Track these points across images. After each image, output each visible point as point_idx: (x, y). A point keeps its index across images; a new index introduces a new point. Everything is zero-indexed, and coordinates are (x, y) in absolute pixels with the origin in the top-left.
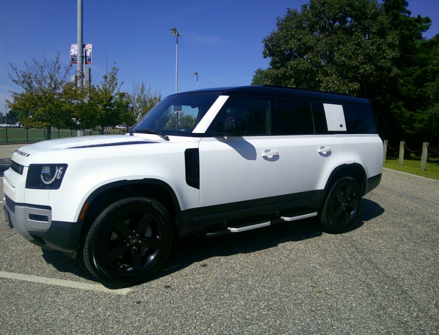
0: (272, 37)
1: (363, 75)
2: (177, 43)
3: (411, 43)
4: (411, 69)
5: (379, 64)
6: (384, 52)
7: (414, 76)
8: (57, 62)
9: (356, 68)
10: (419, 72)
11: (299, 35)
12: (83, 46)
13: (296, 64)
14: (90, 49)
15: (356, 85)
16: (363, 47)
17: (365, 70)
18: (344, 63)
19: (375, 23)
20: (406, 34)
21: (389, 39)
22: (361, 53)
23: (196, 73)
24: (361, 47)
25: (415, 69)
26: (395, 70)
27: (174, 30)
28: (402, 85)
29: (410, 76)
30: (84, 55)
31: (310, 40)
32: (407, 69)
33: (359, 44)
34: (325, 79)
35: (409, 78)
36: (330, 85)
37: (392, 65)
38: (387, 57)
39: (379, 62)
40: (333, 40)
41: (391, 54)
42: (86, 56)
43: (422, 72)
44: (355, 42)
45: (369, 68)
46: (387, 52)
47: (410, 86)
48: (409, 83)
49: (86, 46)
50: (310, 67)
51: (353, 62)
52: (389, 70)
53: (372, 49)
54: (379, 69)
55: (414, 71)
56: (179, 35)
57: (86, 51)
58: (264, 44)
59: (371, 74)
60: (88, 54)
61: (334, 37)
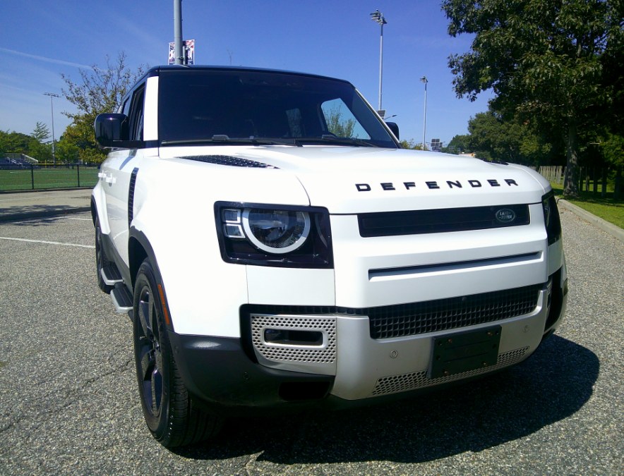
2: (382, 35)
8: (122, 67)
12: (183, 44)
14: (192, 47)
23: (424, 79)
27: (376, 14)
30: (184, 57)
42: (187, 58)
49: (188, 44)
56: (384, 22)
57: (187, 52)
58: (444, 13)
60: (190, 56)
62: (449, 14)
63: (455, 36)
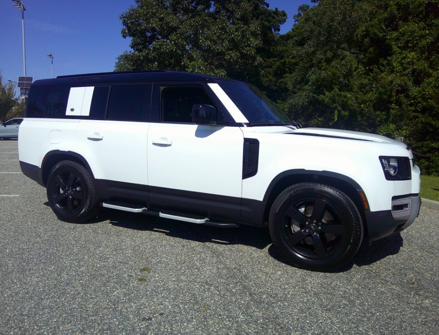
0: (131, 14)
1: (228, 62)
3: (271, 35)
4: (271, 60)
5: (244, 51)
6: (248, 39)
7: (274, 67)
9: (221, 54)
10: (278, 63)
11: (161, 14)
13: (159, 45)
15: (223, 72)
16: (227, 32)
17: (231, 57)
18: (210, 47)
19: (238, 9)
20: (266, 25)
21: (253, 27)
22: (226, 38)
23: (51, 55)
24: (226, 32)
25: (274, 61)
26: (259, 59)
27: (18, 2)
28: (263, 76)
29: (271, 67)
31: (173, 20)
32: (268, 60)
33: (223, 29)
34: (191, 64)
35: (269, 69)
36: (196, 71)
37: (256, 53)
38: (252, 45)
39: (244, 49)
40: (197, 22)
41: (255, 42)
43: (281, 63)
44: (220, 27)
45: (233, 55)
46: (251, 39)
47: (271, 77)
48: (270, 74)
50: (174, 50)
51: (218, 47)
52: (254, 59)
53: (237, 35)
54: (244, 56)
55: (274, 63)
56: (24, 9)
58: (121, 21)
59: (236, 62)
61: (197, 18)
62: (125, 23)
63: (125, 38)
